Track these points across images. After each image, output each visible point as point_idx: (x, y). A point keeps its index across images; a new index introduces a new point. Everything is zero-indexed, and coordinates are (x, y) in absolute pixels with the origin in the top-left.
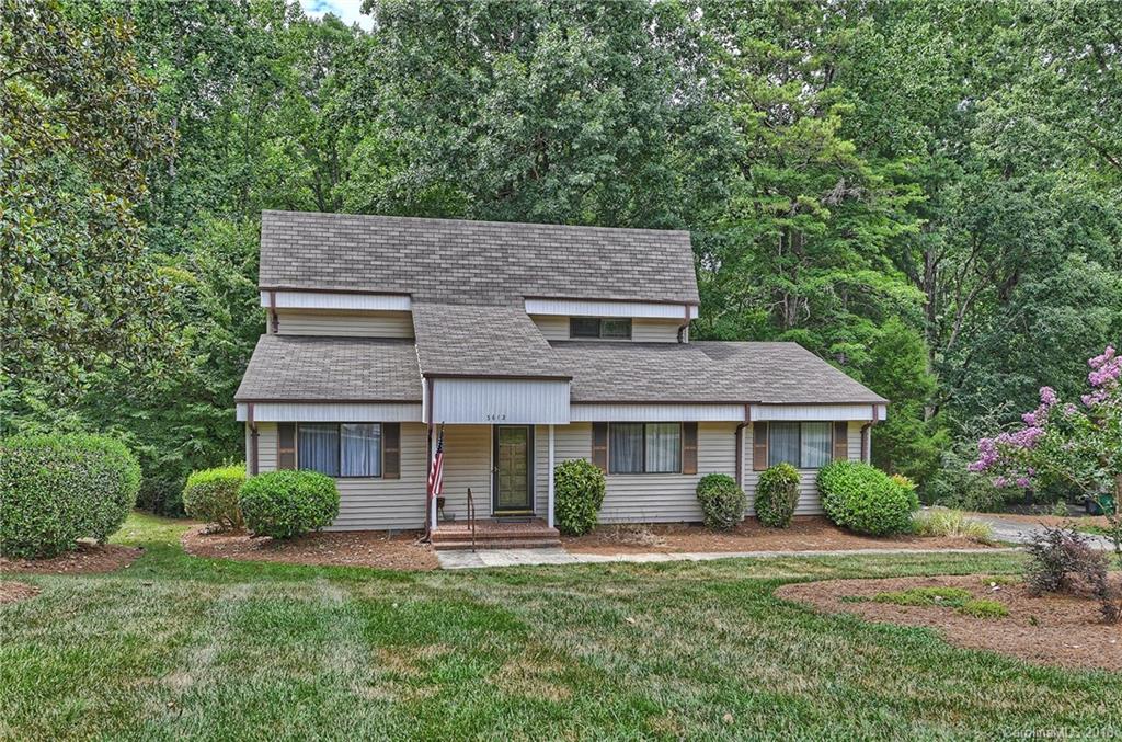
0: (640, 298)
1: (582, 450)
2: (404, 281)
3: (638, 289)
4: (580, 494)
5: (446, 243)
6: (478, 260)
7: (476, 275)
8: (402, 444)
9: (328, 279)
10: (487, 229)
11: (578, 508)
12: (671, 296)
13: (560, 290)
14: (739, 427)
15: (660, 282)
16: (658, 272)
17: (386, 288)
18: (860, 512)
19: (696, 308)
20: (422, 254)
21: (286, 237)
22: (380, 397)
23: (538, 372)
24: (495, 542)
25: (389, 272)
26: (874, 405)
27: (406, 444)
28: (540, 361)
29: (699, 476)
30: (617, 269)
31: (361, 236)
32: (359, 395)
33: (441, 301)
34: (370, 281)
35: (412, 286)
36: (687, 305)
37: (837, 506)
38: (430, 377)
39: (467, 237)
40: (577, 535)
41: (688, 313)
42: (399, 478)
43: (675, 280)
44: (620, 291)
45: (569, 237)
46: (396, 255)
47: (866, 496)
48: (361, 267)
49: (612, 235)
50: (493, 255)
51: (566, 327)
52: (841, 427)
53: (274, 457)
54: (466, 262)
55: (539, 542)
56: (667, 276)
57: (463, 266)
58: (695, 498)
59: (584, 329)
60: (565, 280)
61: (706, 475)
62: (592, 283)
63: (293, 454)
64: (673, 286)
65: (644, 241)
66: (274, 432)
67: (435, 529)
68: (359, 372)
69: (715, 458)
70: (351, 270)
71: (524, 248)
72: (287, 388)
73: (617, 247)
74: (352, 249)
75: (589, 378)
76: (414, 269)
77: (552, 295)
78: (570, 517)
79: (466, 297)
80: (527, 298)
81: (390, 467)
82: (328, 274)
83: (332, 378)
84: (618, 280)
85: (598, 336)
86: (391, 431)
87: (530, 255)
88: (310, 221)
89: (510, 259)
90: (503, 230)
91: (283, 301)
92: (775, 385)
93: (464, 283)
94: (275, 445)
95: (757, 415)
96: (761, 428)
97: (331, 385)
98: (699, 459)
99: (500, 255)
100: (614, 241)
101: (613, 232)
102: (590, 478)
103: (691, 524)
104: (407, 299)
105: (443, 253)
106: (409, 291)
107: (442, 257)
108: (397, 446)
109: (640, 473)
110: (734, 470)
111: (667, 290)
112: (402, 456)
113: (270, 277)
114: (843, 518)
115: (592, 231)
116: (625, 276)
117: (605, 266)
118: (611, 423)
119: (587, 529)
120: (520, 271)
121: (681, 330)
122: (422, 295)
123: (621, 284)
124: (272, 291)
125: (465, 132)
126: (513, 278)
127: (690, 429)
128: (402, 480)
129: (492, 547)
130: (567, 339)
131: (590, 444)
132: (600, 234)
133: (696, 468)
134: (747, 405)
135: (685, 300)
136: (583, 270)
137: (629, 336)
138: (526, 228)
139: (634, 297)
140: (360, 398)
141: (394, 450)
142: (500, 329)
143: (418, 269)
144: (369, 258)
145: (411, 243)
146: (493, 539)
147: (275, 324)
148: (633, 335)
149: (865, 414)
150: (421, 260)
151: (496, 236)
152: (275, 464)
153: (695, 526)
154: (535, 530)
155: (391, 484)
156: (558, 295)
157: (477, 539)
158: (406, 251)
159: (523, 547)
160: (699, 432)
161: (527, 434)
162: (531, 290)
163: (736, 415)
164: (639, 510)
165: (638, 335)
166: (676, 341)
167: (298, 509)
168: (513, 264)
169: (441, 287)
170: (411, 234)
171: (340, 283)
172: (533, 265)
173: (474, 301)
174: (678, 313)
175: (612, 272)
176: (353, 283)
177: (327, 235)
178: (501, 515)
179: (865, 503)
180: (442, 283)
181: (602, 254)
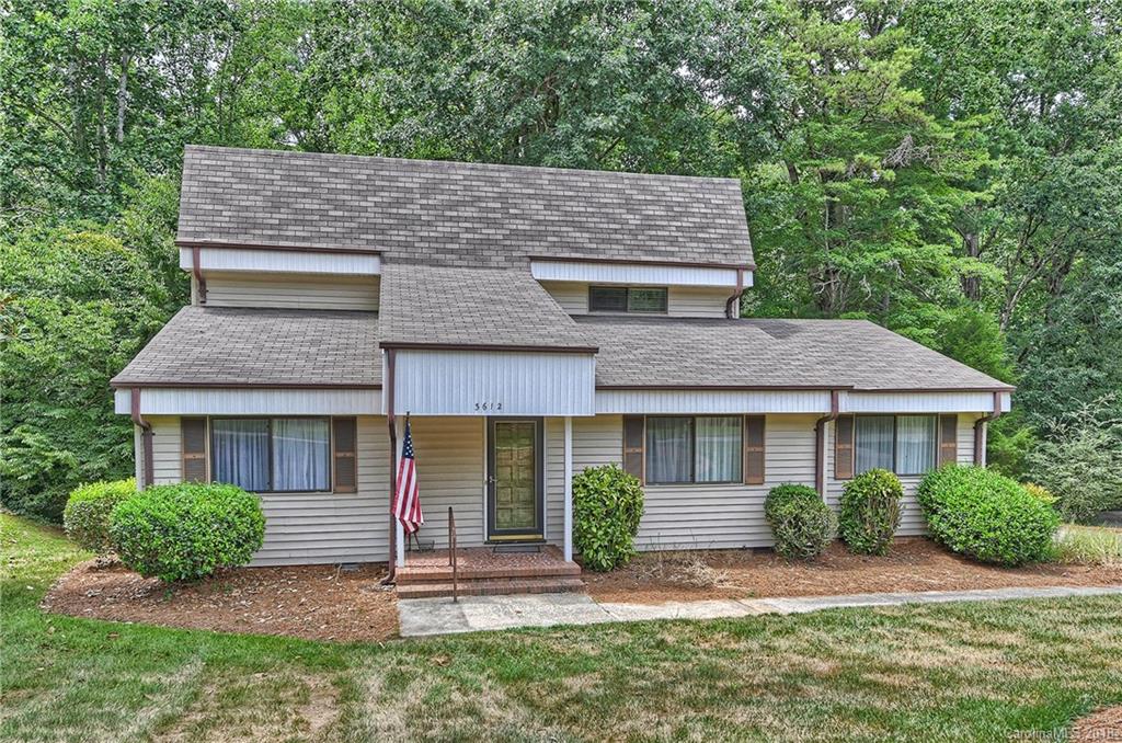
0: (678, 260)
1: (609, 454)
2: (372, 237)
3: (677, 249)
4: (608, 514)
5: (428, 189)
6: (469, 212)
7: (467, 230)
8: (360, 446)
9: (270, 232)
10: (482, 173)
11: (606, 533)
12: (717, 258)
13: (576, 250)
14: (819, 421)
15: (704, 240)
16: (702, 228)
17: (349, 245)
18: (992, 535)
19: (751, 273)
20: (398, 203)
21: (217, 179)
22: (326, 380)
23: (551, 342)
24: (487, 585)
25: (353, 225)
26: (995, 392)
27: (367, 446)
28: (552, 330)
29: (768, 486)
30: (648, 224)
31: (315, 180)
32: (296, 378)
33: (421, 262)
34: (328, 236)
35: (382, 242)
36: (738, 269)
37: (953, 525)
38: (391, 348)
39: (455, 182)
40: (605, 571)
41: (740, 280)
42: (356, 492)
43: (723, 239)
44: (652, 252)
45: (588, 185)
46: (363, 204)
47: (998, 513)
48: (317, 218)
49: (643, 183)
50: (490, 205)
51: (584, 298)
52: (949, 421)
53: (177, 465)
54: (455, 214)
55: (551, 583)
56: (712, 234)
57: (451, 219)
58: (763, 515)
59: (606, 300)
60: (582, 237)
61: (777, 486)
62: (617, 242)
63: (203, 461)
64: (721, 246)
65: (683, 190)
66: (177, 430)
67: (402, 565)
68: (303, 349)
69: (788, 462)
70: (303, 223)
71: (529, 196)
72: (194, 369)
73: (649, 198)
74: (304, 195)
75: (616, 358)
76: (385, 221)
77: (567, 255)
78: (595, 546)
79: (454, 257)
80: (534, 259)
81: (344, 477)
82: (272, 227)
83: (264, 356)
84: (651, 238)
85: (625, 310)
86: (344, 427)
87: (537, 205)
88: (251, 159)
89: (511, 211)
90: (502, 175)
91: (211, 261)
92: (860, 368)
93: (452, 240)
94: (177, 448)
95: (847, 405)
96: (845, 422)
97: (259, 365)
98: (767, 464)
99: (499, 205)
100: (644, 190)
101: (643, 179)
102: (622, 492)
103: (756, 550)
104: (375, 260)
105: (424, 202)
106: (379, 248)
107: (423, 207)
108: (353, 449)
109: (686, 483)
110: (813, 478)
111: (712, 251)
112: (360, 463)
113: (193, 229)
114: (964, 543)
115: (616, 177)
116: (660, 233)
117: (634, 220)
118: (649, 416)
119: (618, 563)
120: (523, 226)
121: (730, 302)
122: (396, 255)
123: (654, 243)
124: (195, 247)
125: (456, 69)
126: (514, 233)
127: (755, 425)
128: (360, 495)
129: (484, 593)
130: (585, 312)
131: (620, 443)
132: (626, 181)
133: (763, 475)
134: (833, 391)
135: (738, 263)
136: (606, 226)
137: (664, 309)
138: (532, 173)
139: (671, 259)
140: (296, 382)
141: (348, 455)
142: (496, 293)
143: (392, 221)
144: (326, 207)
145: (382, 189)
146: (485, 579)
147: (203, 292)
148: (670, 308)
149: (982, 405)
150: (395, 211)
151: (494, 182)
152: (177, 474)
153: (762, 553)
154: (547, 565)
155: (345, 500)
156: (574, 255)
157: (461, 580)
158: (376, 199)
159: (529, 591)
160: (768, 427)
161: (534, 430)
162: (539, 249)
163: (819, 405)
164: (688, 532)
165: (674, 309)
166: (723, 316)
167: (193, 541)
168: (516, 216)
169: (422, 245)
170: (383, 178)
171: (287, 238)
172: (542, 218)
173: (465, 263)
174: (727, 279)
175: (642, 228)
176: (304, 239)
177: (273, 177)
178: (497, 542)
179: (997, 523)
180: (422, 239)
181: (629, 205)
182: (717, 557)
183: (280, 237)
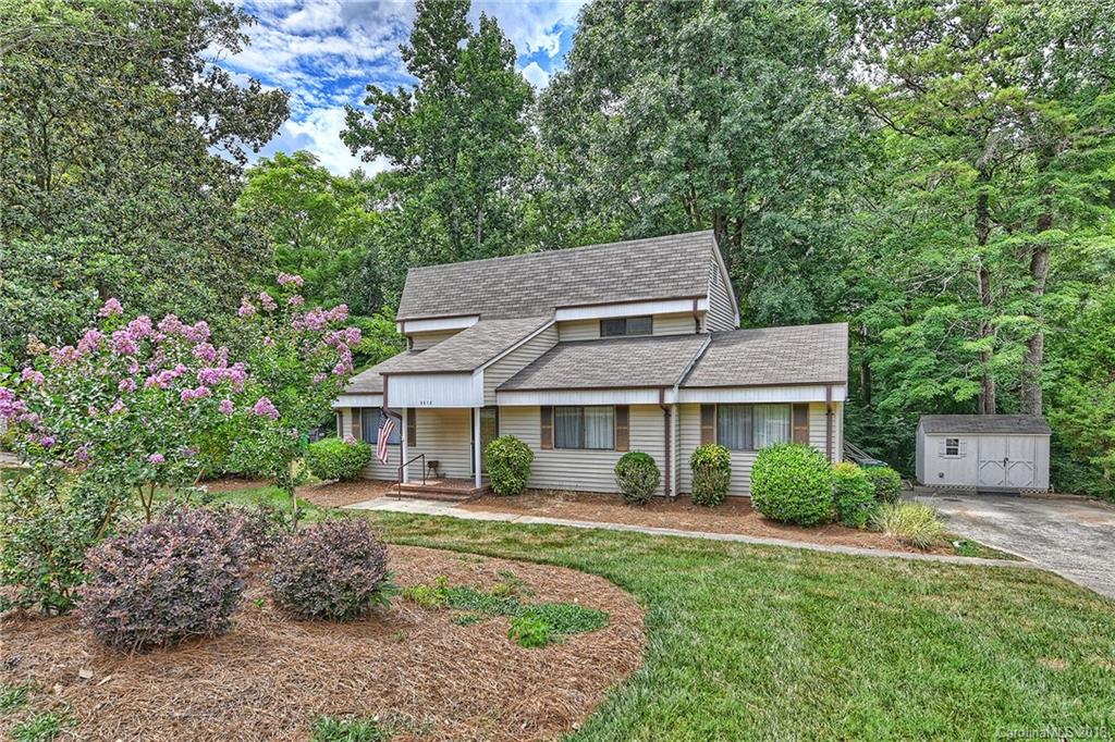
1: (533, 429)
2: (478, 306)
3: (651, 290)
5: (511, 274)
6: (530, 283)
7: (526, 295)
9: (434, 310)
12: (680, 292)
13: (585, 299)
14: (667, 409)
15: (674, 280)
16: (674, 272)
17: (466, 312)
20: (495, 284)
21: (418, 285)
23: (456, 368)
25: (470, 300)
26: (827, 385)
27: (420, 422)
30: (636, 274)
31: (459, 277)
33: (499, 317)
34: (458, 308)
35: (482, 308)
36: (694, 298)
38: (386, 374)
39: (527, 266)
41: (695, 306)
42: (415, 446)
43: (688, 277)
44: (635, 293)
45: (603, 254)
46: (478, 287)
48: (455, 299)
49: (639, 246)
50: (542, 277)
51: (597, 328)
52: (801, 409)
53: (351, 430)
54: (522, 286)
56: (681, 274)
57: (519, 289)
59: (614, 329)
60: (590, 291)
62: (612, 290)
63: (359, 428)
64: (685, 283)
65: (667, 246)
66: (350, 414)
69: (647, 438)
70: (448, 303)
71: (565, 268)
73: (641, 256)
74: (452, 287)
76: (486, 296)
77: (578, 304)
79: (515, 312)
80: (557, 308)
81: (411, 438)
82: (435, 306)
84: (635, 284)
85: (625, 334)
86: (412, 413)
87: (569, 273)
88: (433, 272)
89: (553, 279)
91: (409, 328)
93: (517, 302)
94: (350, 422)
96: (708, 410)
98: (631, 438)
99: (547, 277)
100: (640, 250)
104: (476, 319)
105: (508, 281)
106: (480, 312)
107: (506, 285)
108: (414, 424)
109: (579, 448)
111: (676, 287)
112: (418, 431)
113: (404, 312)
116: (642, 280)
117: (626, 273)
118: (555, 406)
120: (557, 287)
121: (697, 321)
123: (637, 288)
124: (403, 322)
126: (552, 293)
127: (622, 411)
128: (417, 447)
130: (598, 338)
131: (539, 423)
133: (628, 446)
134: (662, 389)
135: (693, 294)
136: (608, 280)
137: (652, 331)
138: (572, 252)
141: (413, 427)
143: (489, 295)
144: (461, 292)
145: (489, 277)
148: (654, 330)
150: (492, 289)
151: (548, 262)
153: (612, 499)
156: (583, 303)
158: (484, 284)
160: (631, 414)
162: (563, 302)
163: (651, 398)
165: (658, 330)
166: (694, 332)
168: (555, 282)
169: (501, 307)
170: (490, 270)
171: (440, 312)
172: (570, 281)
173: (520, 315)
174: (685, 306)
175: (630, 278)
176: (447, 311)
177: (440, 280)
180: (502, 304)
181: (627, 263)
182: (582, 497)
183: (438, 312)
